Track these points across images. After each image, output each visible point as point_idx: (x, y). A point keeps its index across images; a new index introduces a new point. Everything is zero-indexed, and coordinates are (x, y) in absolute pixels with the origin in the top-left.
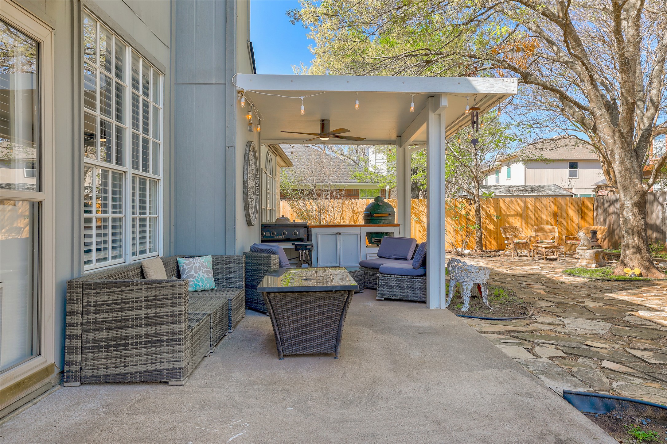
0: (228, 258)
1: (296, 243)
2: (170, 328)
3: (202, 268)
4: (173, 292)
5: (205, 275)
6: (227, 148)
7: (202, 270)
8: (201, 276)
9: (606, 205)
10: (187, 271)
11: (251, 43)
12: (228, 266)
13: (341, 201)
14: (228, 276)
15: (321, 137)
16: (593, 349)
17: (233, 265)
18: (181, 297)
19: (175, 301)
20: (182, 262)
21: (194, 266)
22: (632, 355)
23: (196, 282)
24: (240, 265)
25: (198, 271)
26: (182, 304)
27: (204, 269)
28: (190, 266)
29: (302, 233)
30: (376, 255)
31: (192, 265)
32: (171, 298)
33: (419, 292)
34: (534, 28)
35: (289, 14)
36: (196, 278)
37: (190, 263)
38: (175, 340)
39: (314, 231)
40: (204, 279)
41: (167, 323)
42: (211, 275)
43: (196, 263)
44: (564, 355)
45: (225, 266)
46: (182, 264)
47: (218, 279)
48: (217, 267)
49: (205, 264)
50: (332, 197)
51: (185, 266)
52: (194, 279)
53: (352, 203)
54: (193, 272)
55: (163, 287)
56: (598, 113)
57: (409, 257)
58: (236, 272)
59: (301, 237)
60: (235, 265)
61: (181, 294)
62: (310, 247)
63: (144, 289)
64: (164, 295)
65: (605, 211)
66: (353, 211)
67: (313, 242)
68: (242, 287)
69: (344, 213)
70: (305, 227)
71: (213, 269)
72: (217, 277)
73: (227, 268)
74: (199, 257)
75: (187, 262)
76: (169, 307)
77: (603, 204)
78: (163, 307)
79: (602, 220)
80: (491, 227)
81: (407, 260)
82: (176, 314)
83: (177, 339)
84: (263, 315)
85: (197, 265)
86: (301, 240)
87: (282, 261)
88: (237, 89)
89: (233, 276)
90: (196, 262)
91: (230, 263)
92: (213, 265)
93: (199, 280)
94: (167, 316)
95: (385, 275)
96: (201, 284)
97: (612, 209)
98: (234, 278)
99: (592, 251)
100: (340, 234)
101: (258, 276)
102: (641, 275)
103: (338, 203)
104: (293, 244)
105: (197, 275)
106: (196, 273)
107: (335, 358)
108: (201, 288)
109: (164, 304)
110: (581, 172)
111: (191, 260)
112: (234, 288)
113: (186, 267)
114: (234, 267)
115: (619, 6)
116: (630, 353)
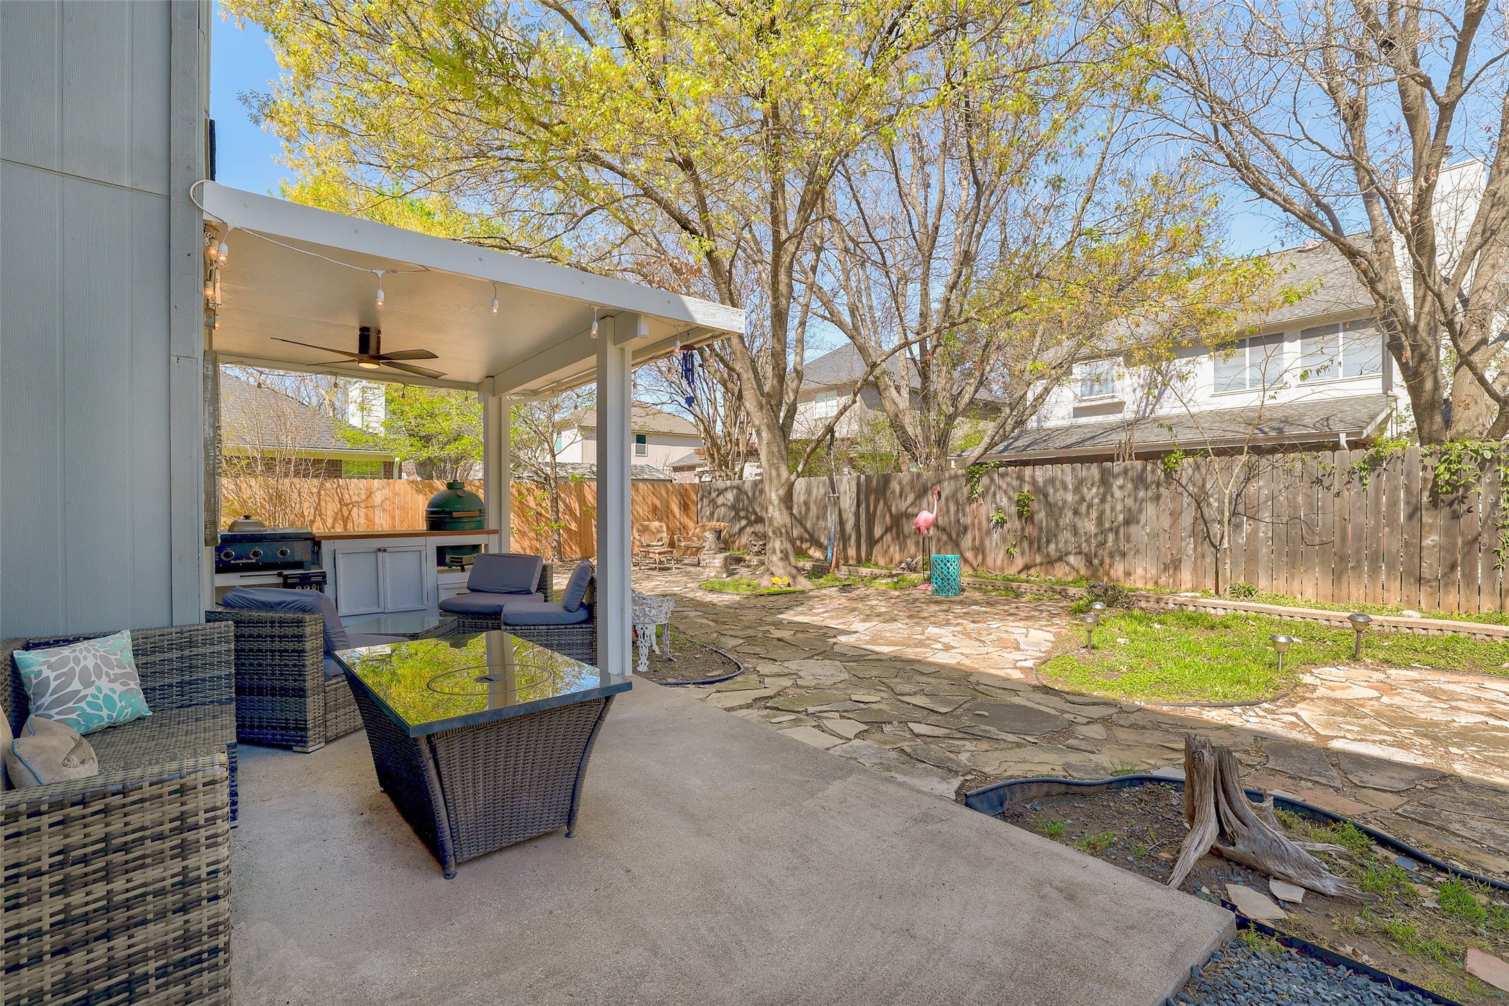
0: (186, 635)
1: (286, 572)
2: (171, 927)
3: (105, 669)
4: (184, 808)
5: (119, 688)
6: (174, 359)
7: (108, 675)
8: (106, 691)
9: (714, 495)
10: (53, 684)
11: (212, 123)
12: (186, 653)
13: (315, 481)
14: (187, 678)
15: (361, 361)
16: (869, 705)
17: (201, 650)
18: (215, 818)
19: (190, 836)
20: (34, 662)
21: (78, 670)
22: (914, 705)
23: (89, 710)
24: (224, 647)
25: (93, 678)
26: (220, 839)
27: (111, 672)
28: (65, 670)
29: (300, 552)
30: (466, 585)
31: (72, 664)
32: (180, 830)
33: (580, 651)
34: (654, 245)
35: (245, 100)
36: (89, 699)
37: (64, 662)
38: (197, 959)
39: (326, 547)
40: (116, 697)
41: (161, 915)
42: (135, 685)
43: (85, 658)
44: (865, 727)
45: (176, 654)
46: (36, 669)
47: (154, 689)
48: (151, 659)
49: (113, 658)
50: (297, 474)
51: (47, 672)
52: (83, 704)
53: (339, 486)
54: (76, 685)
55: (142, 801)
56: (745, 376)
57: (534, 588)
58: (212, 664)
59: (297, 558)
60: (209, 649)
61: (214, 809)
62: (320, 579)
63: (51, 825)
64: (142, 829)
65: (713, 501)
66: (341, 500)
67: (327, 566)
68: (231, 699)
69: (323, 504)
70: (306, 539)
71: (137, 665)
72: (150, 684)
73: (182, 658)
74: (92, 641)
75: (53, 660)
76: (168, 863)
77: (710, 493)
78: (143, 866)
79: (708, 513)
80: (573, 526)
81: (529, 593)
82: (199, 877)
83: (201, 953)
84: (280, 752)
85: (90, 663)
86: (299, 565)
87: (329, 626)
88: (206, 217)
89: (201, 675)
90: (83, 655)
91: (191, 644)
92: (135, 656)
93: (100, 702)
94: (161, 893)
95: (518, 628)
96: (105, 713)
97: (720, 500)
98: (204, 680)
99: (722, 555)
100: (385, 551)
101: (260, 665)
102: (789, 585)
103: (311, 484)
104: (280, 575)
105: (92, 690)
106: (87, 684)
107: (568, 835)
108: (105, 723)
109: (143, 857)
110: (650, 448)
111: (65, 651)
112: (205, 704)
113: (52, 675)
114: (204, 655)
115: (780, 243)
116: (909, 704)
